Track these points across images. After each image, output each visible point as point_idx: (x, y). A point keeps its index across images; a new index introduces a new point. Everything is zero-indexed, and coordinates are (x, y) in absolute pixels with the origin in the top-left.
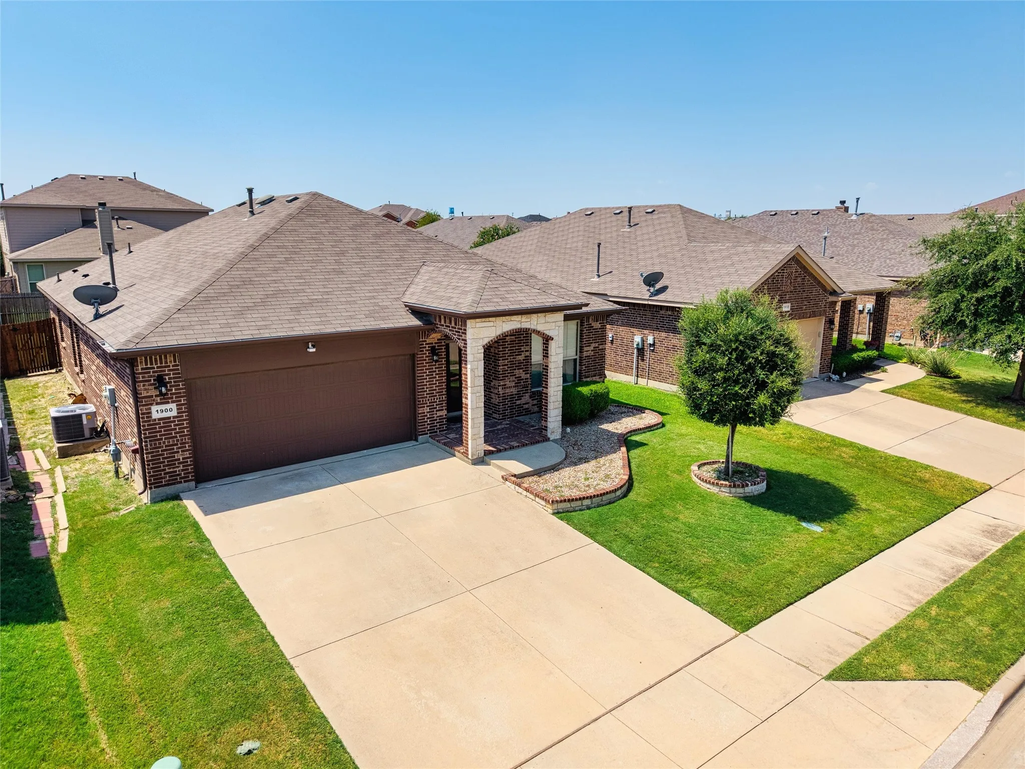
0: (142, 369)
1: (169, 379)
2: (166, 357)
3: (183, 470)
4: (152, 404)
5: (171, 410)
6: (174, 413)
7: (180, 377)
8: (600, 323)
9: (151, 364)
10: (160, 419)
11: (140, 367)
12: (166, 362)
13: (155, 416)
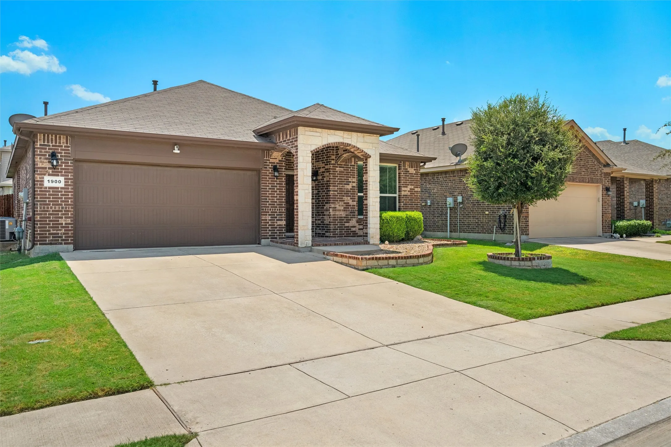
0: (40, 145)
1: (61, 156)
2: (60, 137)
3: (64, 234)
4: (45, 174)
5: (60, 182)
6: (62, 185)
7: (69, 156)
8: (414, 170)
9: (48, 142)
10: (50, 188)
11: (39, 143)
12: (60, 143)
13: (46, 184)
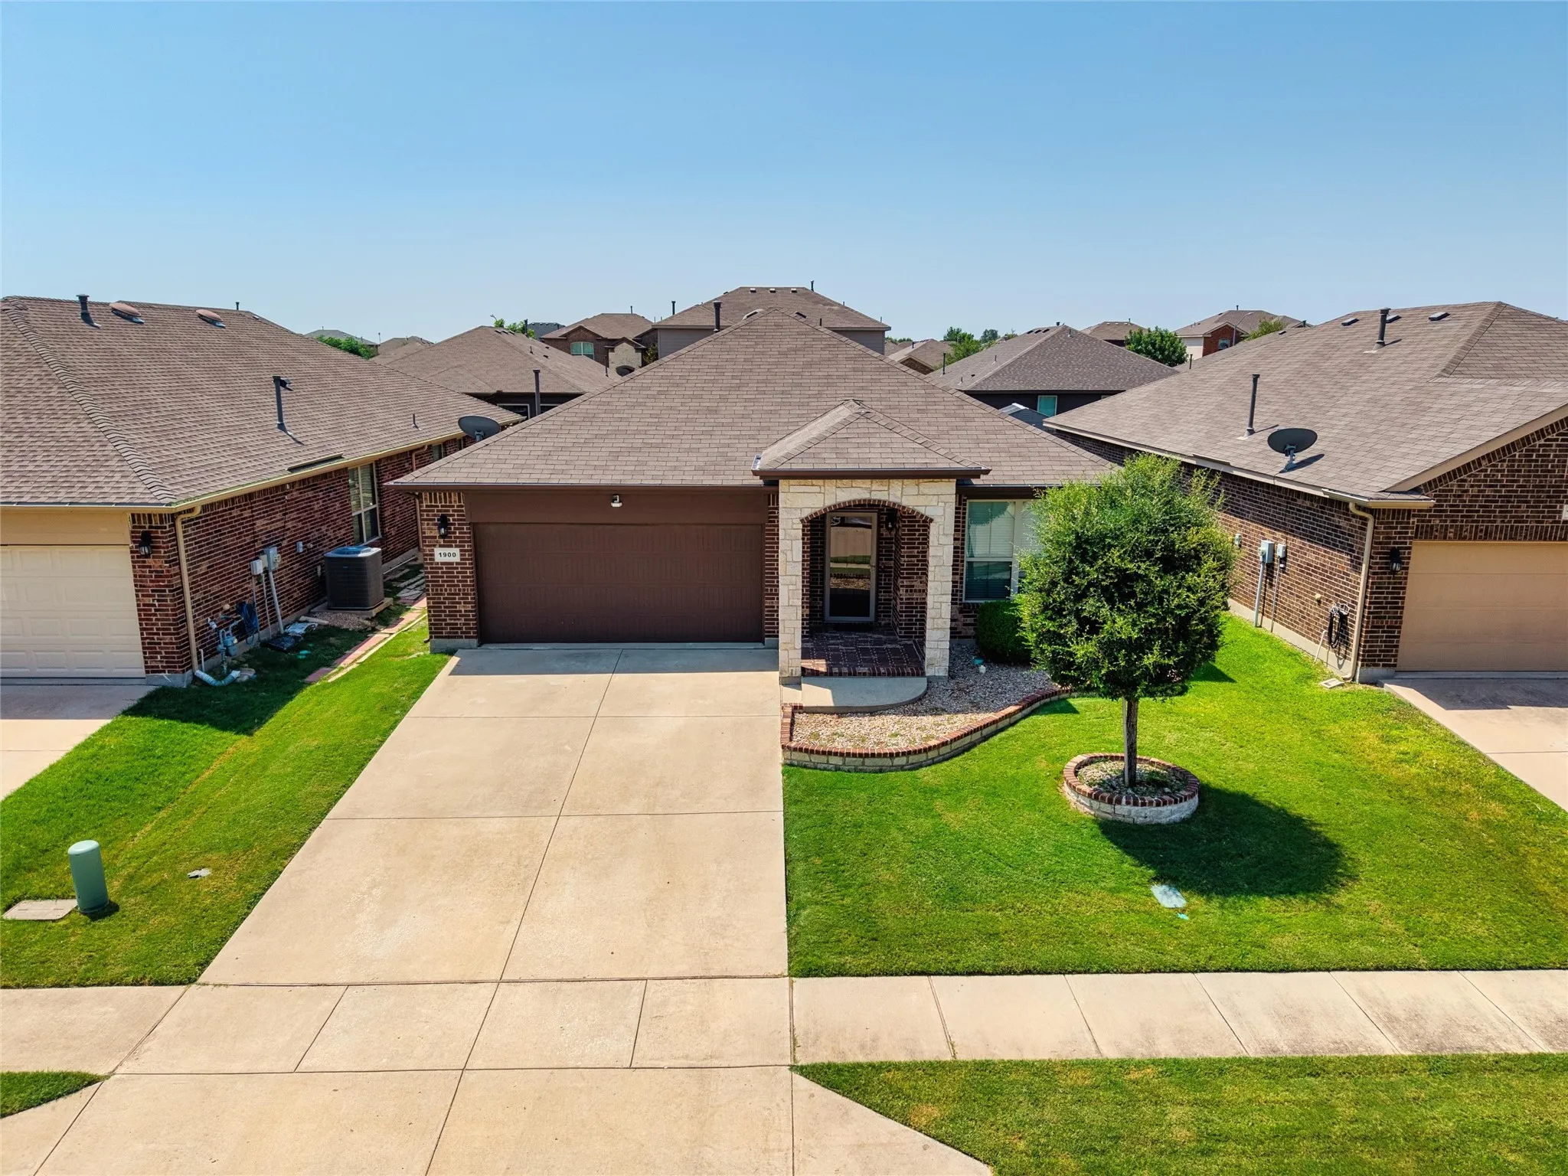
0: (427, 506)
1: (454, 520)
2: (450, 497)
3: (464, 624)
4: (435, 546)
5: (454, 555)
6: (457, 559)
7: (464, 520)
9: (436, 502)
10: (442, 563)
11: (424, 504)
12: (450, 502)
13: (438, 559)
